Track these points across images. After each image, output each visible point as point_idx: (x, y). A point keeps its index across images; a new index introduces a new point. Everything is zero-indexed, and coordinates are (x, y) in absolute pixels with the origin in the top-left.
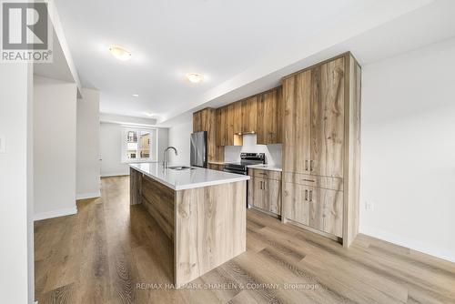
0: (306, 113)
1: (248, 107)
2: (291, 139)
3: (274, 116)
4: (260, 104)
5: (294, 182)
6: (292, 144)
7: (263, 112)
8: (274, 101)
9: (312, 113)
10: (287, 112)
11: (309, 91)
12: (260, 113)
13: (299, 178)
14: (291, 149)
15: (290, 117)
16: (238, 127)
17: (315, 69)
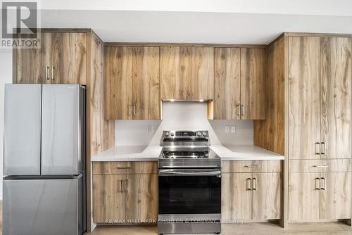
0: (315, 86)
1: (195, 60)
2: (297, 117)
3: (244, 82)
4: (219, 61)
5: (301, 172)
6: (298, 122)
7: (224, 73)
8: (243, 61)
9: (322, 88)
10: (291, 81)
11: (318, 61)
12: (219, 74)
13: (307, 165)
14: (297, 129)
15: (296, 87)
16: (172, 89)
17: (324, 38)
